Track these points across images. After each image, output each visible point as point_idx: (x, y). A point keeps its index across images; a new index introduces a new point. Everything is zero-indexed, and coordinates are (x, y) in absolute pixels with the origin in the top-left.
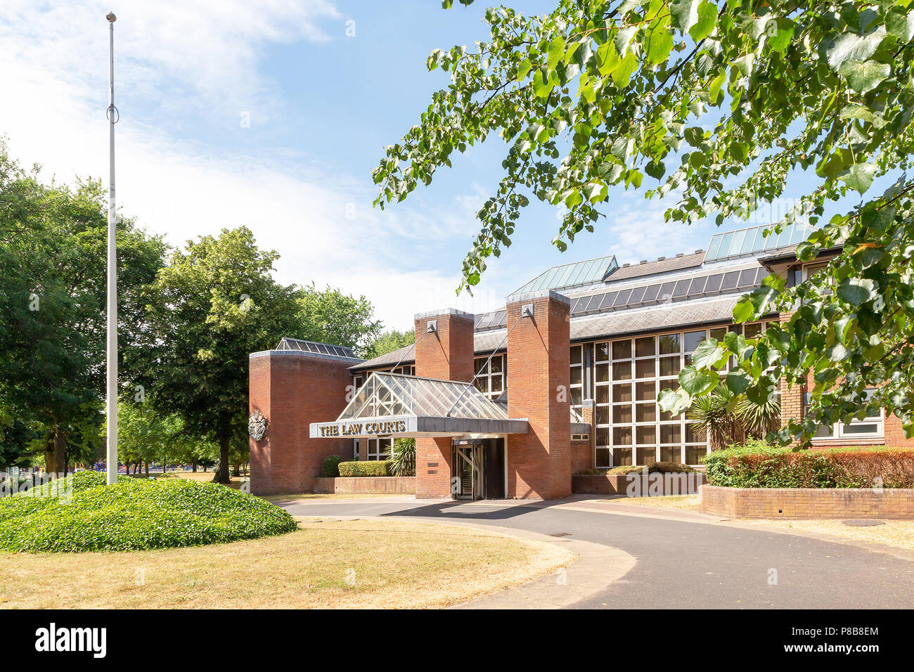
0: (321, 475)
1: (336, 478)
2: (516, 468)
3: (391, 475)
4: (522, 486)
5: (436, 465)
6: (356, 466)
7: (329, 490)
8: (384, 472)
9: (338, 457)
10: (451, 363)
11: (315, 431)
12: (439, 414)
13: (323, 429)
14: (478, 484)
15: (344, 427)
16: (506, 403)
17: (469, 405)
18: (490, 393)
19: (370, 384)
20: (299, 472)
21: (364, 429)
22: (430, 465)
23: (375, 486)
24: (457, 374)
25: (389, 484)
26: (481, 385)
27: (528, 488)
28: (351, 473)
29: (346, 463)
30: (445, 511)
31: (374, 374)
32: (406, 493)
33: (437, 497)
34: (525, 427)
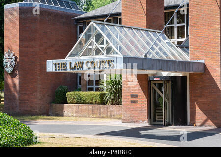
0: (54, 101)
1: (65, 105)
2: (196, 100)
3: (104, 103)
4: (200, 116)
5: (137, 96)
6: (79, 95)
7: (60, 114)
8: (99, 100)
9: (66, 88)
10: (147, 15)
11: (51, 66)
12: (139, 56)
13: (56, 65)
14: (167, 113)
15: (71, 63)
16: (187, 47)
17: (160, 49)
18: (176, 40)
19: (89, 30)
20: (38, 99)
21: (85, 66)
22: (132, 96)
23: (92, 111)
24: (152, 24)
25: (102, 110)
26: (169, 33)
27: (205, 117)
28: (75, 101)
29: (71, 93)
30: (143, 133)
31: (92, 23)
32: (115, 118)
33: (137, 122)
34: (202, 67)
